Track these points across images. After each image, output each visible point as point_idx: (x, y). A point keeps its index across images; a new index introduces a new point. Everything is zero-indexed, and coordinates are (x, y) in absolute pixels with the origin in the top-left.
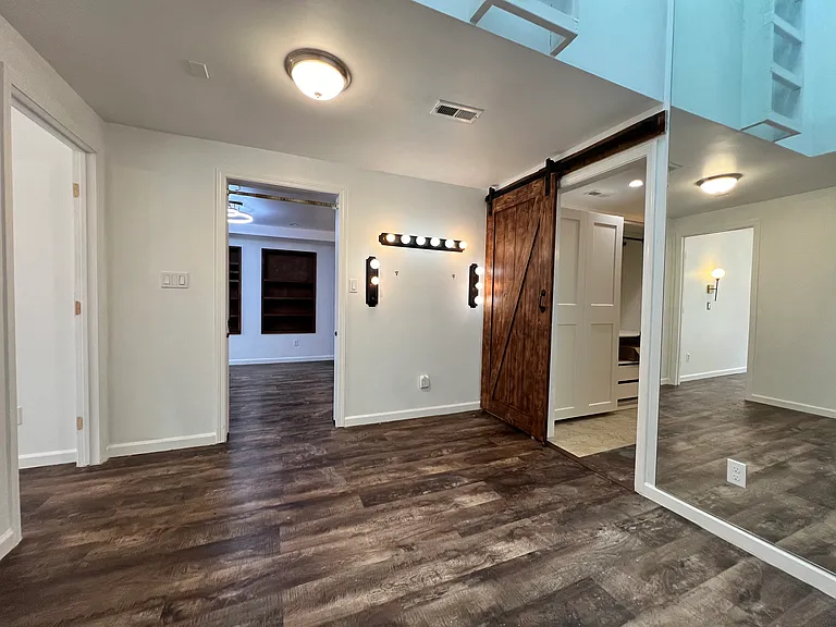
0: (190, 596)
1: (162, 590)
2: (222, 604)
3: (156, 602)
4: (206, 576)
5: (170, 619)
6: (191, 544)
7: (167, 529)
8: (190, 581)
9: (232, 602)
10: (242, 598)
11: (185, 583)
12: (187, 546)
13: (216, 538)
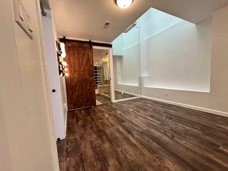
0: (168, 136)
1: (172, 142)
2: (164, 131)
3: (174, 140)
4: (162, 136)
5: (173, 136)
6: (157, 146)
7: (157, 158)
8: (165, 138)
9: (163, 130)
10: (161, 129)
11: (166, 139)
12: (159, 146)
13: (151, 141)
